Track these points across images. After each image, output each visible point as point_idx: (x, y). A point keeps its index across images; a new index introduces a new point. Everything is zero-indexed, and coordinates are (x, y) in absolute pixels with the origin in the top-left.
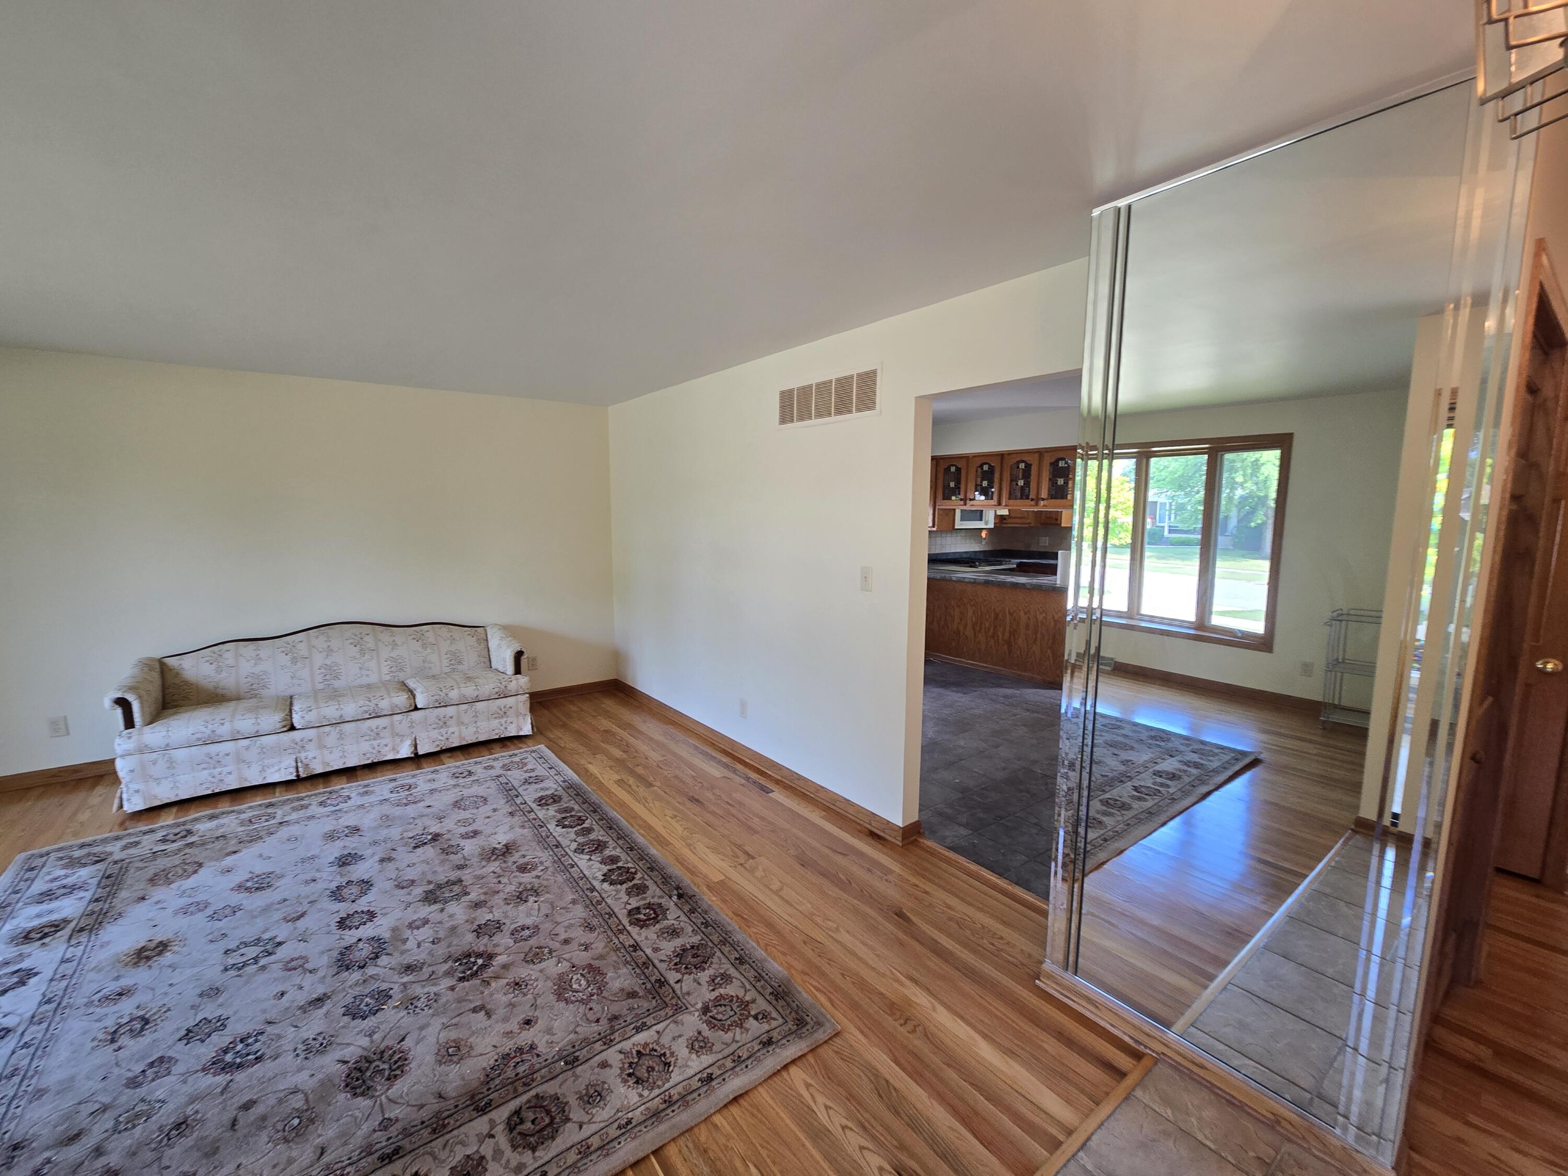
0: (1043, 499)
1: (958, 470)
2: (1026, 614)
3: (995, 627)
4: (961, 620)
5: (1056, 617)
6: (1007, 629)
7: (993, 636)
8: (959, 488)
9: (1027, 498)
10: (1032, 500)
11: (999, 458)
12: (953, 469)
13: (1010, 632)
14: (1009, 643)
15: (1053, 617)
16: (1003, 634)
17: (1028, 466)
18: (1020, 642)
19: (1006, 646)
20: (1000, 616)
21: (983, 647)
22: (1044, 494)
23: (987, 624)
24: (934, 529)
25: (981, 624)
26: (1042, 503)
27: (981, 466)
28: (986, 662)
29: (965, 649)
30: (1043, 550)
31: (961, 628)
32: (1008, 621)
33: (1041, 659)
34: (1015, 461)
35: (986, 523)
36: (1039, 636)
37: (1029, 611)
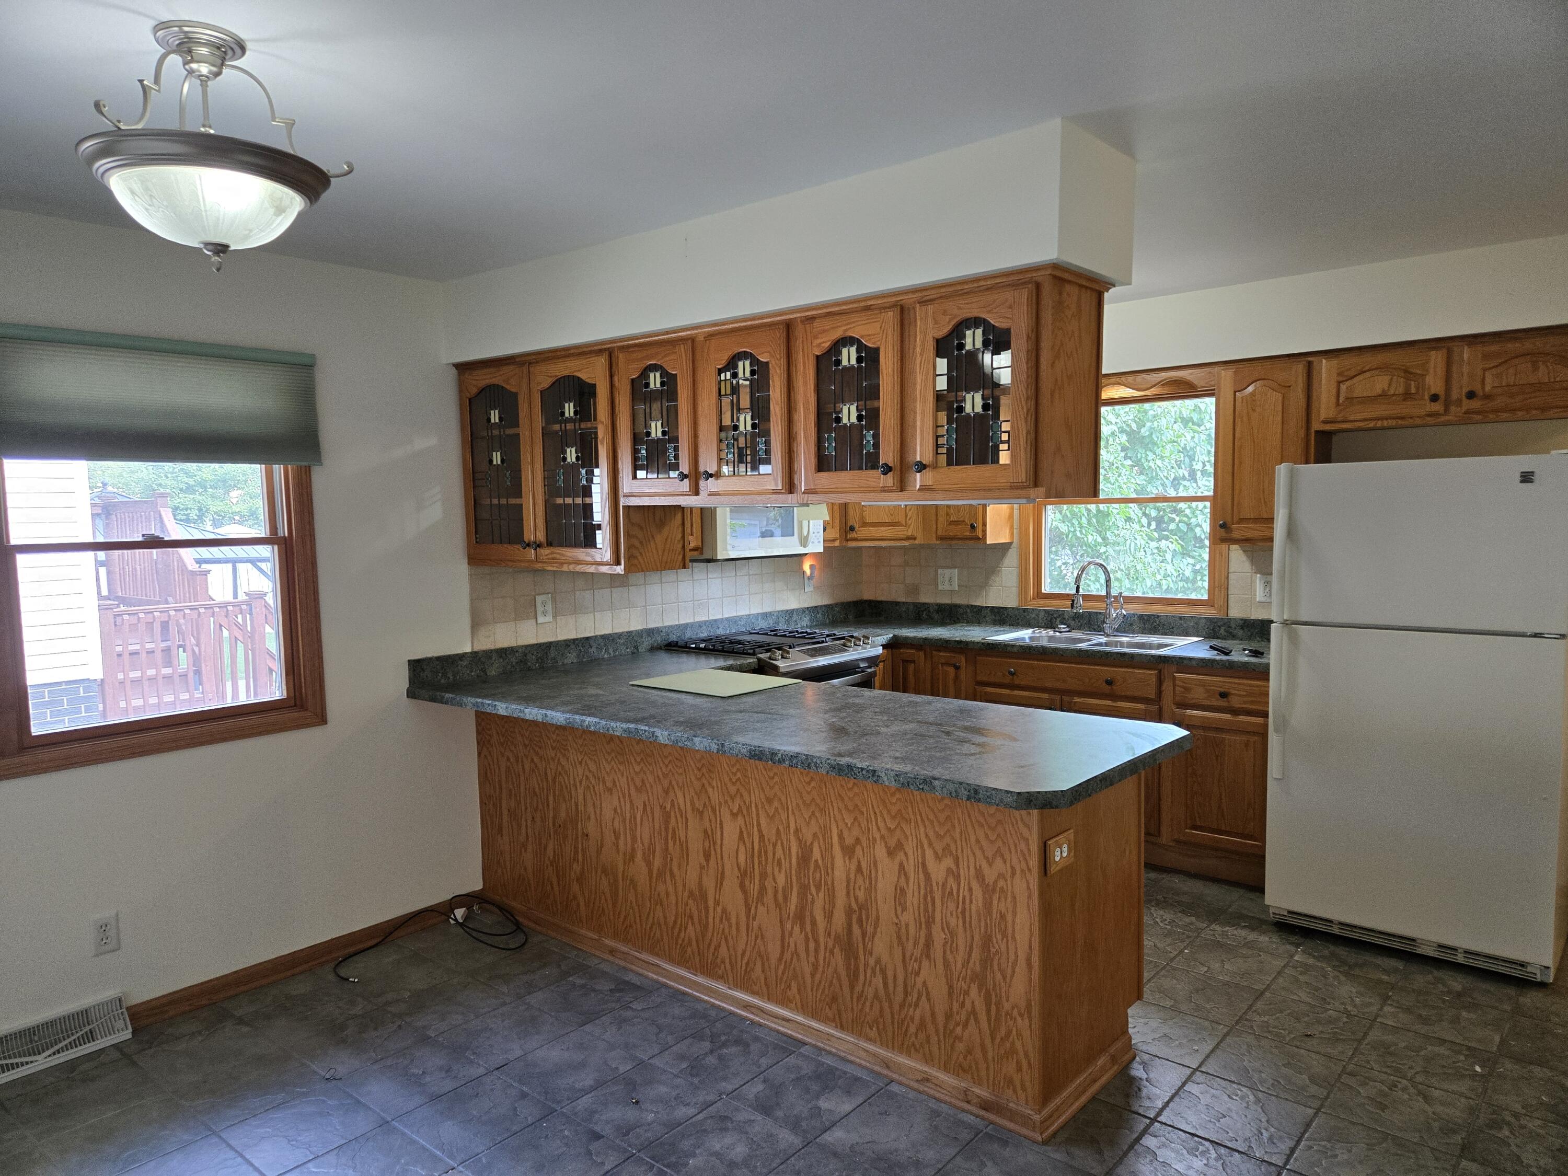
0: (921, 467)
1: (669, 380)
2: (891, 853)
3: (804, 890)
4: (707, 856)
5: (990, 875)
6: (841, 900)
7: (800, 917)
8: (675, 440)
9: (872, 462)
10: (887, 469)
11: (780, 334)
12: (655, 380)
13: (849, 912)
14: (850, 951)
15: (980, 876)
16: (829, 916)
17: (869, 357)
18: (880, 946)
19: (839, 958)
20: (816, 854)
21: (774, 950)
22: (921, 450)
23: (781, 880)
24: (620, 570)
25: (764, 876)
26: (918, 479)
27: (731, 365)
28: (783, 1001)
29: (723, 950)
30: (946, 600)
31: (709, 883)
32: (839, 873)
33: (948, 1016)
34: (824, 342)
35: (804, 541)
36: (939, 936)
37: (900, 846)
